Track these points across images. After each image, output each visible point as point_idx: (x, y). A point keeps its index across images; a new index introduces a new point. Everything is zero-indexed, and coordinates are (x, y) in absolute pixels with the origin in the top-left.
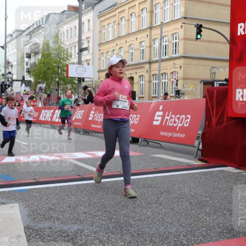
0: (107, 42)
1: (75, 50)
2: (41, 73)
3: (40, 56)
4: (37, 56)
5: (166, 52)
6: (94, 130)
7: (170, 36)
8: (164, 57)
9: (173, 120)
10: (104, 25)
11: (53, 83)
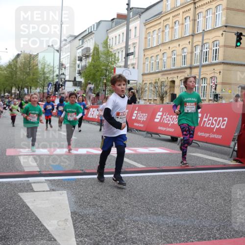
0: (152, 48)
1: (122, 55)
2: (90, 75)
3: (90, 60)
4: (88, 59)
5: (206, 58)
6: (137, 129)
7: (211, 44)
8: (205, 63)
9: (210, 122)
10: (150, 32)
11: (101, 84)
